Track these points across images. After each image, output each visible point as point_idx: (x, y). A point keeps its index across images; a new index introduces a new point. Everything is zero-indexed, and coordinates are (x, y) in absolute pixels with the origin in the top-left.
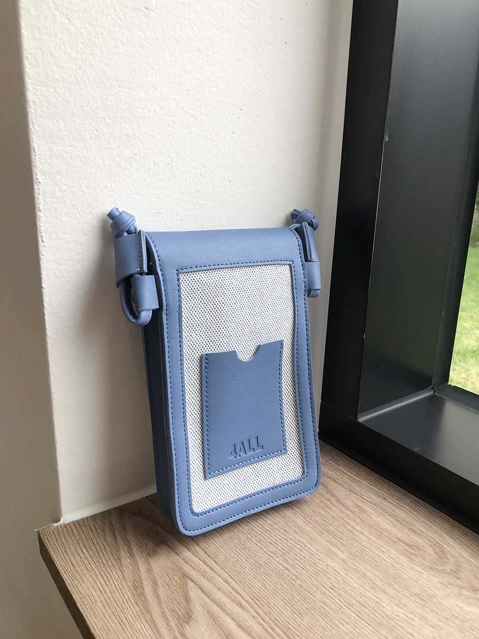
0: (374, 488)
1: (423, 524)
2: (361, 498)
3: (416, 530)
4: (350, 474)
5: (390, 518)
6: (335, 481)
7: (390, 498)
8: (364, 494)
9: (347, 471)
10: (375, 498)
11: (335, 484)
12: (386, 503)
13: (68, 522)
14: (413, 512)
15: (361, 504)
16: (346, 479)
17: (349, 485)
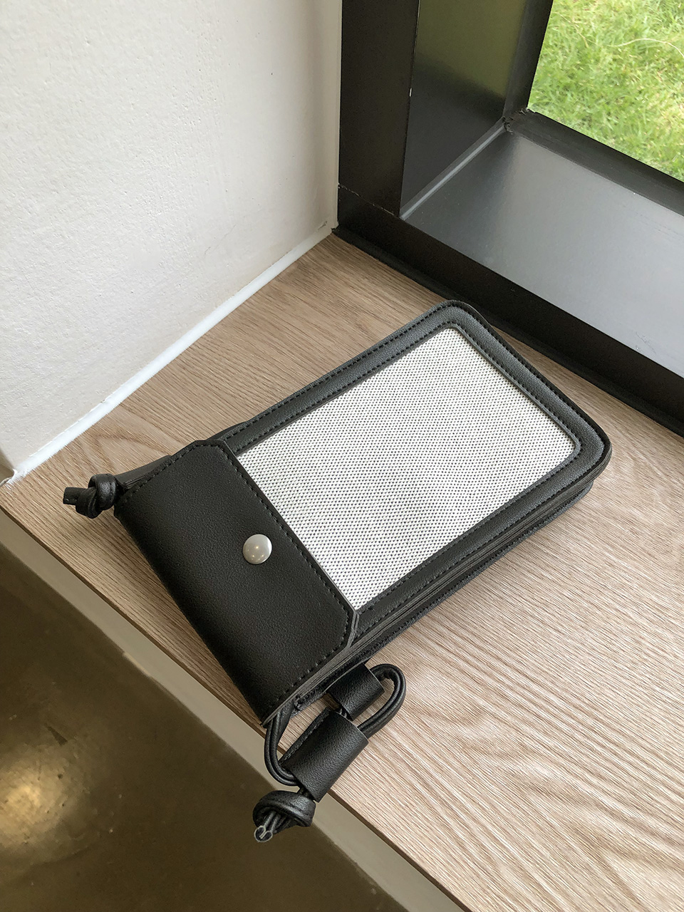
4: (395, 300)
6: (377, 317)
9: (391, 294)
13: (26, 473)
16: (390, 309)
17: (396, 319)
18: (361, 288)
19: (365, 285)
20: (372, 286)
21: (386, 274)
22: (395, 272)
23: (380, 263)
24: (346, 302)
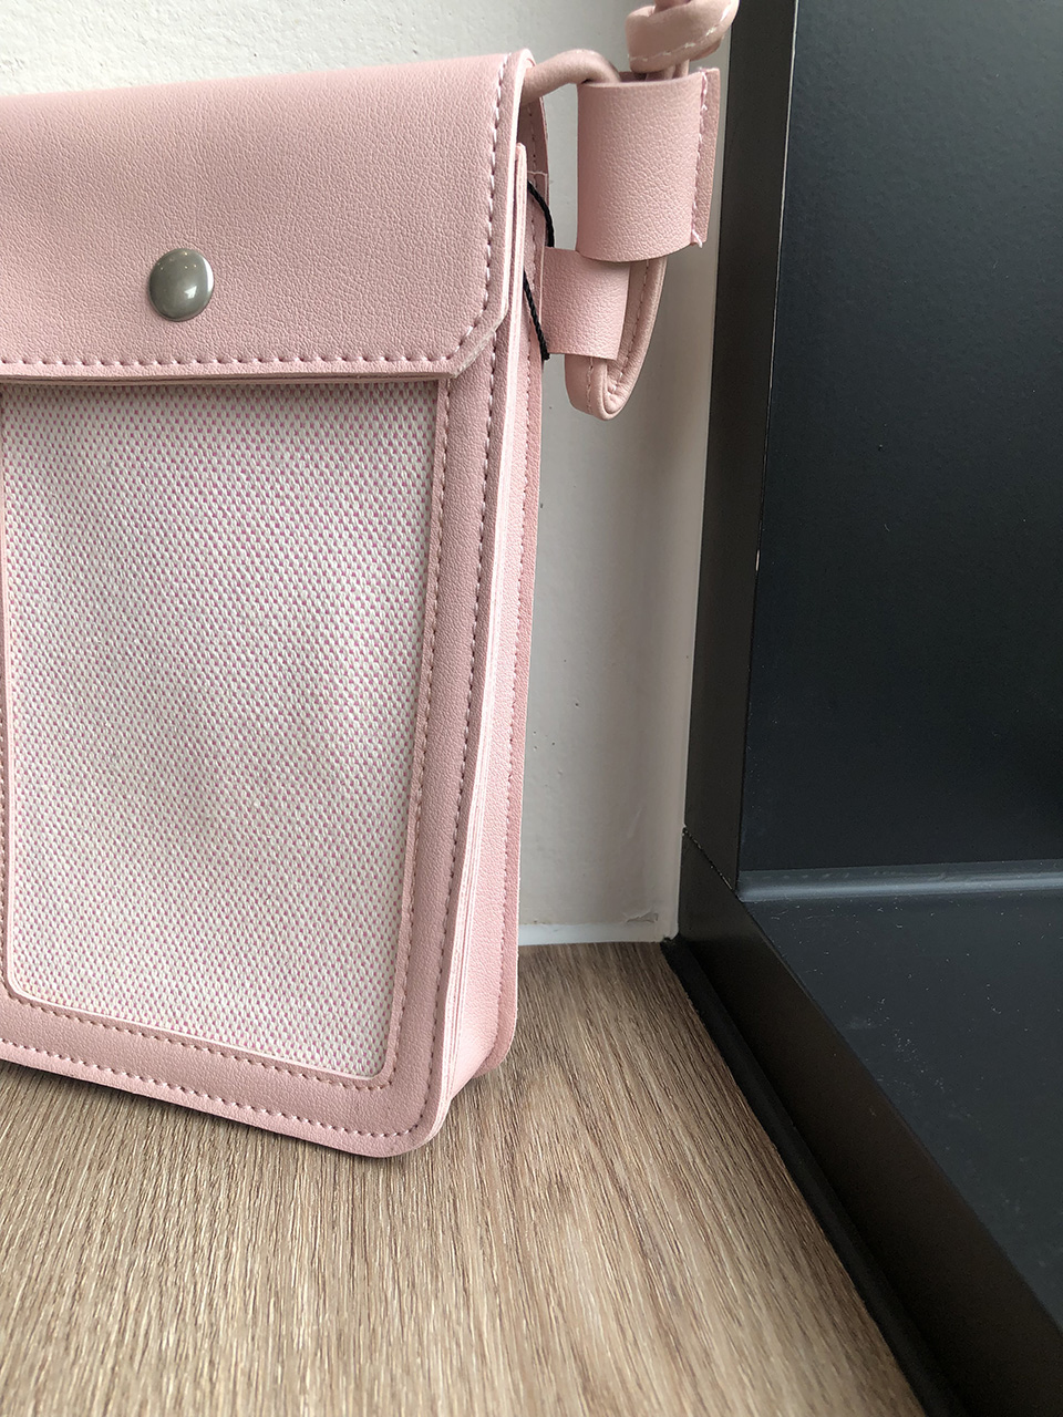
0: (686, 1143)
1: (744, 1335)
2: (597, 1159)
3: (689, 1342)
4: (651, 1079)
5: (633, 1264)
6: (573, 1084)
7: (707, 1194)
8: (627, 1151)
9: (654, 1066)
10: (653, 1178)
11: (565, 1091)
12: (675, 1208)
14: (750, 1276)
15: (577, 1178)
16: (619, 1086)
17: (608, 1108)
18: (607, 1030)
19: (620, 1031)
20: (631, 1038)
21: (686, 1036)
22: (708, 1042)
23: (696, 1018)
24: (548, 1035)
